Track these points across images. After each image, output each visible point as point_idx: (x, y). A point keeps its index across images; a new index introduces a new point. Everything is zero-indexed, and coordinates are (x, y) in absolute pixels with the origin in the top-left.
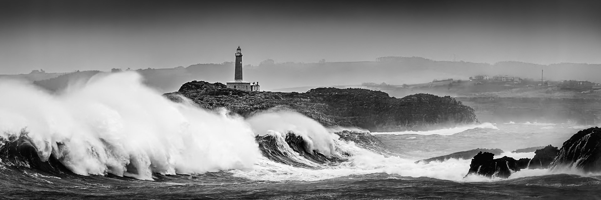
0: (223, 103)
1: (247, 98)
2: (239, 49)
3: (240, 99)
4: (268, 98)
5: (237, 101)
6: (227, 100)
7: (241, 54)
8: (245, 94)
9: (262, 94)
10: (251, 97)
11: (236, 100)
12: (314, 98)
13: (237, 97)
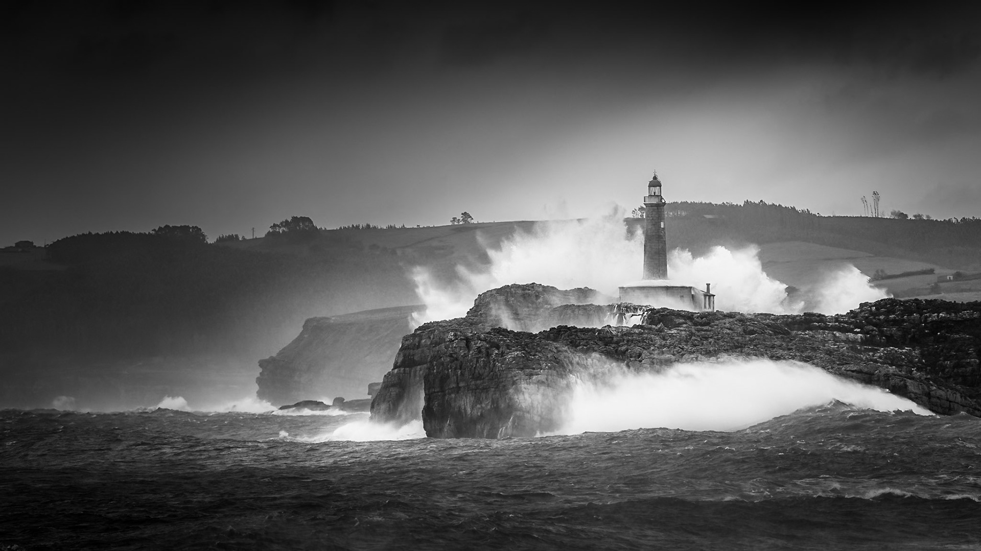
0: (624, 348)
1: (692, 334)
2: (655, 183)
3: (672, 336)
4: (752, 332)
5: (663, 342)
6: (632, 341)
7: (662, 198)
8: (682, 321)
9: (731, 320)
10: (702, 330)
11: (658, 341)
12: (873, 330)
13: (660, 330)
